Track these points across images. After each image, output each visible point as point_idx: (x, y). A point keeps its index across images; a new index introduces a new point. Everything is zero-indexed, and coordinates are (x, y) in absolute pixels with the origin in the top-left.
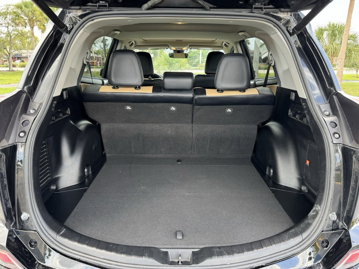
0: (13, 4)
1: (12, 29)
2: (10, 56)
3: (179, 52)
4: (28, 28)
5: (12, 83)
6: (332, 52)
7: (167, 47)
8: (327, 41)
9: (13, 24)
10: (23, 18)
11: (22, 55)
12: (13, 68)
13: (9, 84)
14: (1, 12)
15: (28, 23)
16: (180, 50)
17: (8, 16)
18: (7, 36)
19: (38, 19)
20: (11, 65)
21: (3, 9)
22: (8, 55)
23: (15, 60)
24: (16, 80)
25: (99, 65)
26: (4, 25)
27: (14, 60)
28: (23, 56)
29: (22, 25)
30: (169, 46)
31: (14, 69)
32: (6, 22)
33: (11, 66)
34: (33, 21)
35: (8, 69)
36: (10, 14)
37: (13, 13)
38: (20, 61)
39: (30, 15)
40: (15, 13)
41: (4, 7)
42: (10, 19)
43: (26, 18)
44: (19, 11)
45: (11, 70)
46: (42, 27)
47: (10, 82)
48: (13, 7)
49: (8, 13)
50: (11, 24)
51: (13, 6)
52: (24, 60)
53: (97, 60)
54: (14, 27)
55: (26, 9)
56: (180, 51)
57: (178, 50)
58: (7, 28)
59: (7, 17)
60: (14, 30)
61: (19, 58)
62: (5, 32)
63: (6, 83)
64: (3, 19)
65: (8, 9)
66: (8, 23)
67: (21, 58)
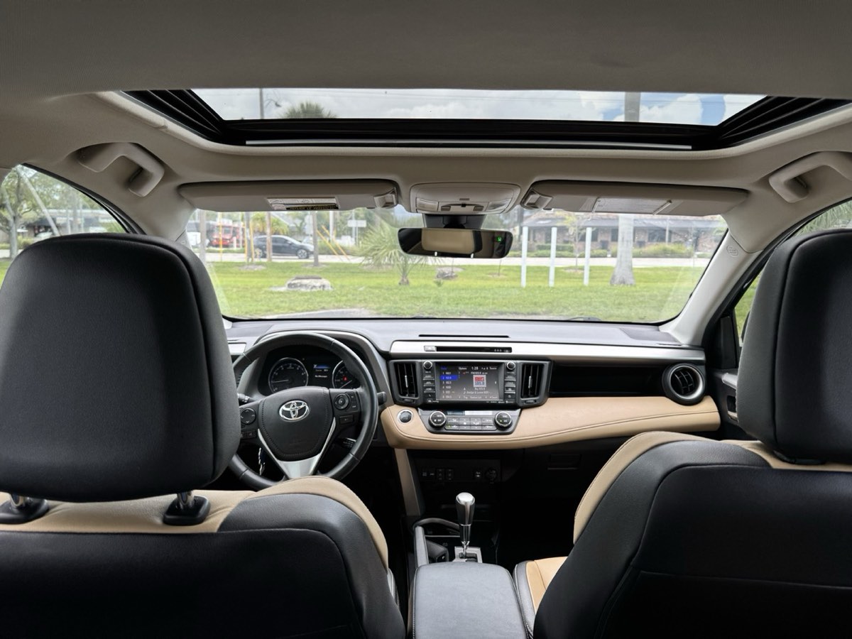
2: (14, 223)
3: (454, 222)
7: (391, 197)
16: (468, 210)
23: (39, 232)
25: (235, 244)
27: (37, 232)
30: (397, 192)
33: (16, 248)
53: (231, 234)
56: (463, 221)
57: (456, 210)
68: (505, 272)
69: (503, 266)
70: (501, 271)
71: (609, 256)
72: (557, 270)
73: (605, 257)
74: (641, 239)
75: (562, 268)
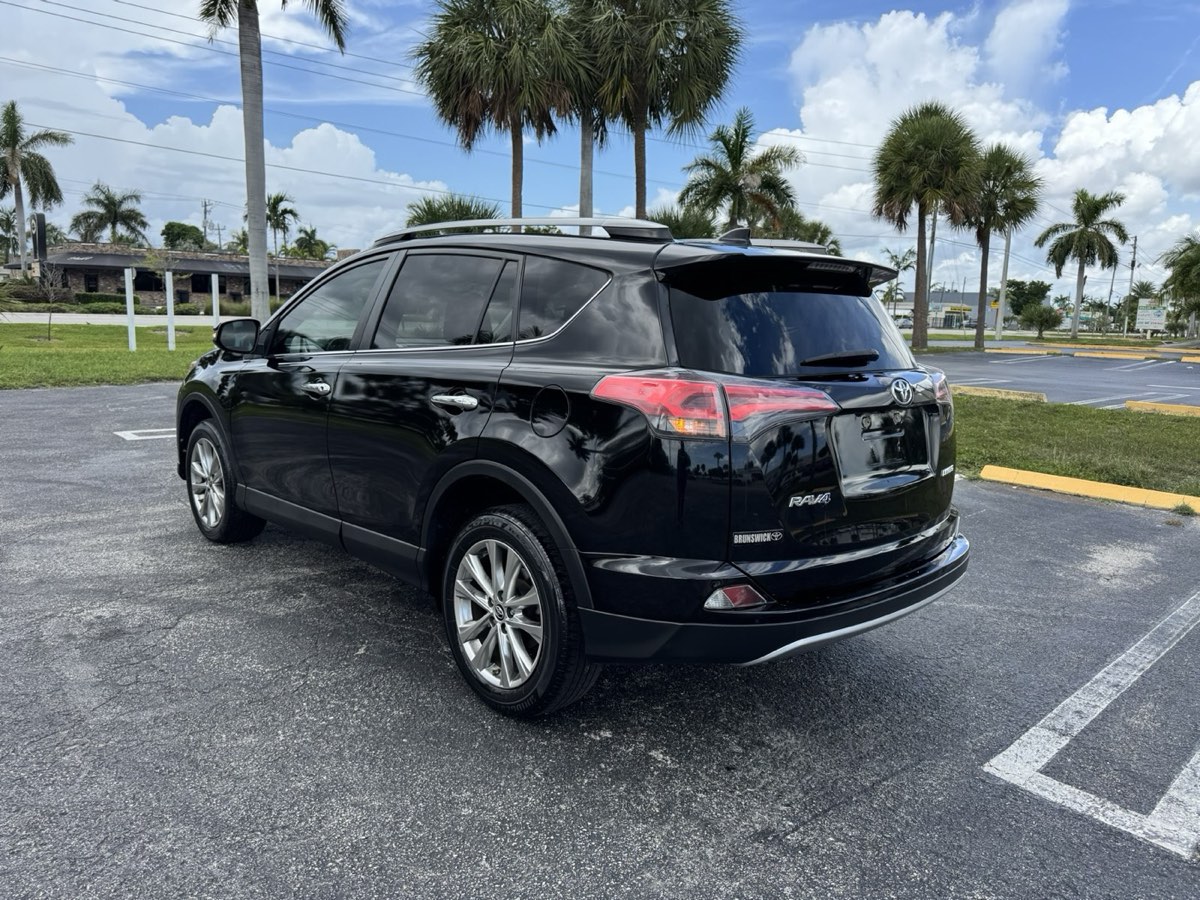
68: (59, 335)
69: (55, 325)
70: (52, 334)
71: (202, 313)
72: (139, 331)
73: (197, 314)
74: (235, 291)
75: (149, 328)
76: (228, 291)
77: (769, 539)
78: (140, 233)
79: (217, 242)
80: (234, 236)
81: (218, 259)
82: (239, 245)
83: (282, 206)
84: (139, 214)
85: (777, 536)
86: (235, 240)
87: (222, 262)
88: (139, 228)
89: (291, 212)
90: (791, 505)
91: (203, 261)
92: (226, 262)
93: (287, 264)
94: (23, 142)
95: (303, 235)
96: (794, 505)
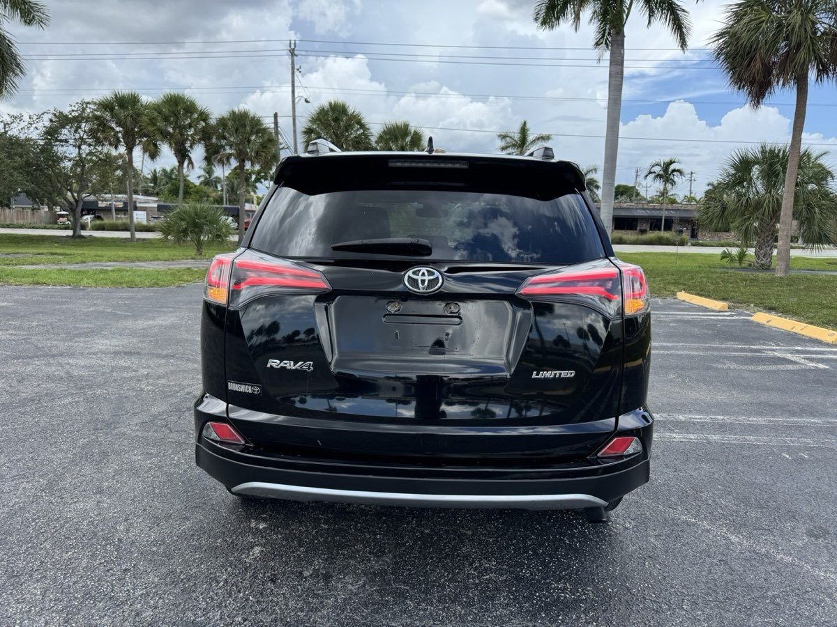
0: (95, 100)
1: (87, 151)
2: (77, 206)
4: (122, 149)
5: (90, 262)
6: (771, 209)
8: (760, 186)
9: (92, 140)
10: (112, 128)
11: (98, 204)
12: (82, 231)
13: (83, 262)
14: (70, 116)
15: (121, 139)
17: (83, 125)
18: (75, 165)
19: (145, 131)
20: (79, 225)
21: (73, 111)
22: (74, 203)
24: (95, 256)
26: (71, 142)
28: (99, 206)
29: (111, 144)
31: (83, 233)
32: (77, 136)
33: (79, 227)
34: (133, 136)
35: (70, 233)
36: (87, 120)
37: (93, 119)
38: (93, 216)
39: (128, 123)
40: (97, 118)
41: (77, 106)
42: (85, 131)
43: (118, 129)
44: (107, 116)
45: (77, 234)
46: (152, 147)
47: (84, 260)
48: (95, 108)
49: (83, 118)
50: (87, 140)
51: (95, 104)
52: (102, 215)
54: (92, 147)
55: (122, 111)
58: (77, 150)
59: (80, 127)
60: (90, 153)
61: (92, 210)
62: (72, 156)
63: (78, 261)
64: (73, 130)
65: (84, 110)
66: (81, 138)
67: (95, 210)
76: (638, 228)
77: (250, 391)
78: (595, 193)
79: (644, 196)
80: (657, 191)
81: (634, 207)
82: (660, 196)
83: (672, 167)
84: (595, 181)
85: (257, 390)
86: (658, 194)
87: (637, 209)
88: (595, 190)
89: (678, 171)
90: (269, 366)
91: (624, 209)
92: (640, 209)
93: (683, 208)
94: (528, 143)
95: (710, 187)
96: (271, 366)
